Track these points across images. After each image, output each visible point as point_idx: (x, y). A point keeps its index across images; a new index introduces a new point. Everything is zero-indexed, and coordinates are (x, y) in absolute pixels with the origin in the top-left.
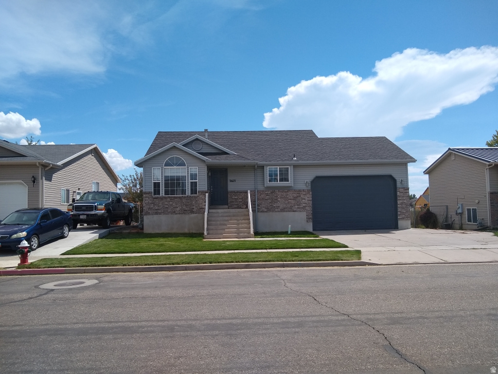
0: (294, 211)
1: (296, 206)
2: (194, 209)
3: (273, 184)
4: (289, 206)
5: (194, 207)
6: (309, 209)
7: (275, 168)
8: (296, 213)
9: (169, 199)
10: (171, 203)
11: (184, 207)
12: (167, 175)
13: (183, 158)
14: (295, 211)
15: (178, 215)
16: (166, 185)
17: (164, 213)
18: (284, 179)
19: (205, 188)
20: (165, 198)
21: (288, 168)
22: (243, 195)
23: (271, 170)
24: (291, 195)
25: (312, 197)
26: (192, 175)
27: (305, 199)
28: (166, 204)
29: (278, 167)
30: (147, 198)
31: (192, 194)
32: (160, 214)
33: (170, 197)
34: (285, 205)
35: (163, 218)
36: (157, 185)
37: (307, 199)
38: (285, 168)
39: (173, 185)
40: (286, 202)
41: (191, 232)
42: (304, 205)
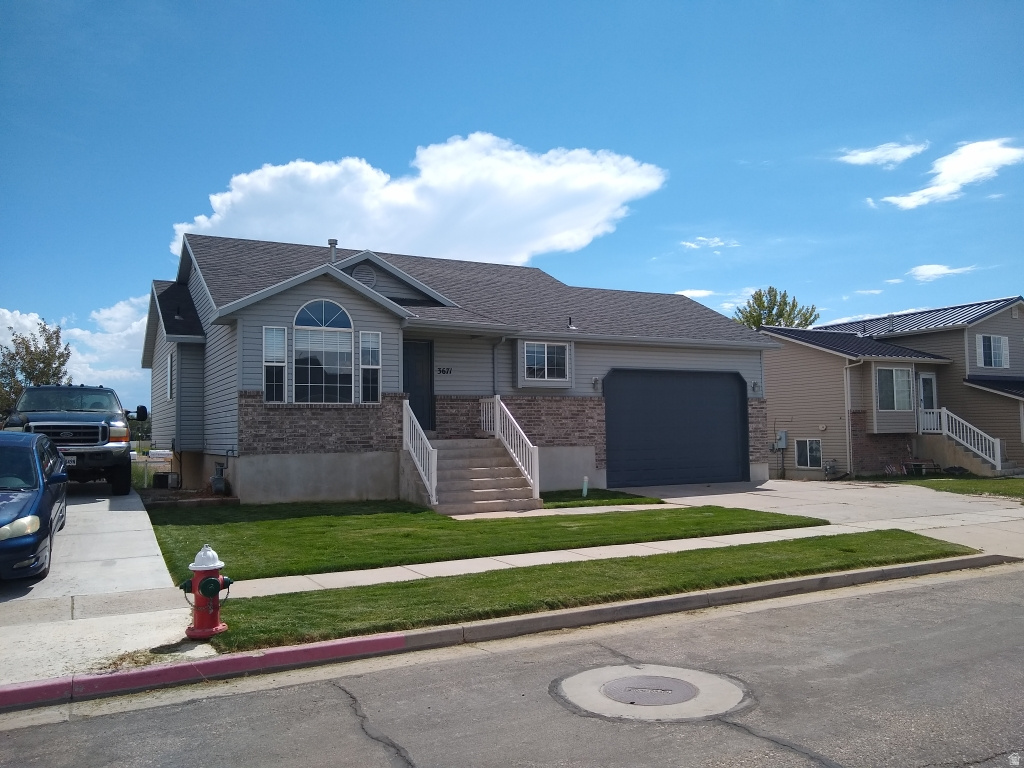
0: (571, 445)
1: (577, 434)
2: (371, 438)
3: (535, 382)
4: (562, 432)
5: (373, 434)
6: (600, 439)
7: (538, 346)
8: (576, 448)
9: (309, 413)
10: (314, 423)
11: (349, 434)
12: (302, 347)
13: (345, 305)
14: (575, 445)
15: (332, 456)
16: (301, 375)
17: (295, 449)
18: (558, 370)
19: (398, 386)
20: (299, 408)
21: (563, 348)
22: (468, 405)
23: (531, 349)
24: (566, 408)
25: (606, 414)
26: (365, 352)
27: (592, 418)
28: (301, 427)
29: (546, 344)
30: (250, 409)
31: (365, 399)
32: (285, 451)
33: (311, 408)
34: (555, 432)
35: (293, 462)
36: (274, 374)
37: (596, 417)
38: (558, 347)
39: (318, 373)
40: (558, 424)
41: (365, 498)
42: (591, 431)
